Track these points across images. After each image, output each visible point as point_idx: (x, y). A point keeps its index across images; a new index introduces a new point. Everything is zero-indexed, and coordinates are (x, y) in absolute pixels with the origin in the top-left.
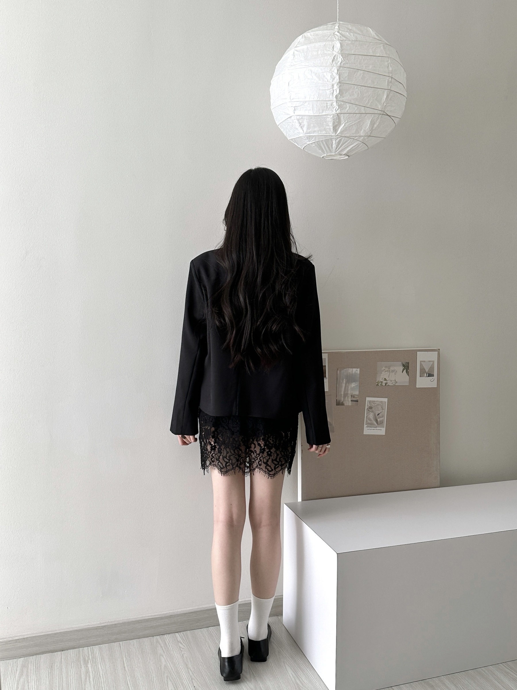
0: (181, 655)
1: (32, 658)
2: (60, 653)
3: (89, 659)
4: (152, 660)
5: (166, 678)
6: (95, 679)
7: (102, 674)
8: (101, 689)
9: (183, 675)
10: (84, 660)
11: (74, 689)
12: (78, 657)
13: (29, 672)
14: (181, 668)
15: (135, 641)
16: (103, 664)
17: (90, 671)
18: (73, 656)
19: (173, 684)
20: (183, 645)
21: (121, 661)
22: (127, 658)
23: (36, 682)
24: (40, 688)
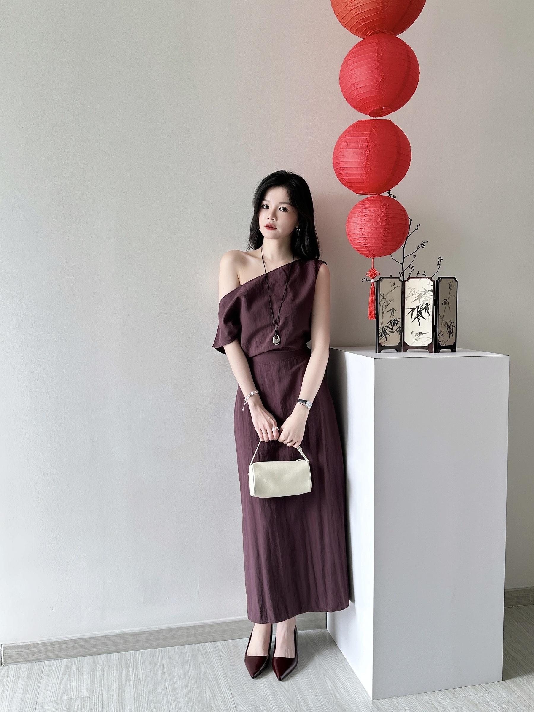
0: (221, 663)
1: (76, 660)
2: (103, 657)
3: (131, 662)
5: (204, 685)
6: (135, 682)
7: (142, 678)
8: (140, 691)
9: (222, 683)
10: (126, 664)
11: (114, 692)
12: (120, 661)
13: (72, 672)
14: (220, 675)
15: (176, 647)
16: (143, 668)
17: (131, 674)
18: (115, 659)
19: (211, 691)
20: (224, 654)
21: (161, 667)
22: (167, 664)
23: (78, 682)
24: (81, 689)
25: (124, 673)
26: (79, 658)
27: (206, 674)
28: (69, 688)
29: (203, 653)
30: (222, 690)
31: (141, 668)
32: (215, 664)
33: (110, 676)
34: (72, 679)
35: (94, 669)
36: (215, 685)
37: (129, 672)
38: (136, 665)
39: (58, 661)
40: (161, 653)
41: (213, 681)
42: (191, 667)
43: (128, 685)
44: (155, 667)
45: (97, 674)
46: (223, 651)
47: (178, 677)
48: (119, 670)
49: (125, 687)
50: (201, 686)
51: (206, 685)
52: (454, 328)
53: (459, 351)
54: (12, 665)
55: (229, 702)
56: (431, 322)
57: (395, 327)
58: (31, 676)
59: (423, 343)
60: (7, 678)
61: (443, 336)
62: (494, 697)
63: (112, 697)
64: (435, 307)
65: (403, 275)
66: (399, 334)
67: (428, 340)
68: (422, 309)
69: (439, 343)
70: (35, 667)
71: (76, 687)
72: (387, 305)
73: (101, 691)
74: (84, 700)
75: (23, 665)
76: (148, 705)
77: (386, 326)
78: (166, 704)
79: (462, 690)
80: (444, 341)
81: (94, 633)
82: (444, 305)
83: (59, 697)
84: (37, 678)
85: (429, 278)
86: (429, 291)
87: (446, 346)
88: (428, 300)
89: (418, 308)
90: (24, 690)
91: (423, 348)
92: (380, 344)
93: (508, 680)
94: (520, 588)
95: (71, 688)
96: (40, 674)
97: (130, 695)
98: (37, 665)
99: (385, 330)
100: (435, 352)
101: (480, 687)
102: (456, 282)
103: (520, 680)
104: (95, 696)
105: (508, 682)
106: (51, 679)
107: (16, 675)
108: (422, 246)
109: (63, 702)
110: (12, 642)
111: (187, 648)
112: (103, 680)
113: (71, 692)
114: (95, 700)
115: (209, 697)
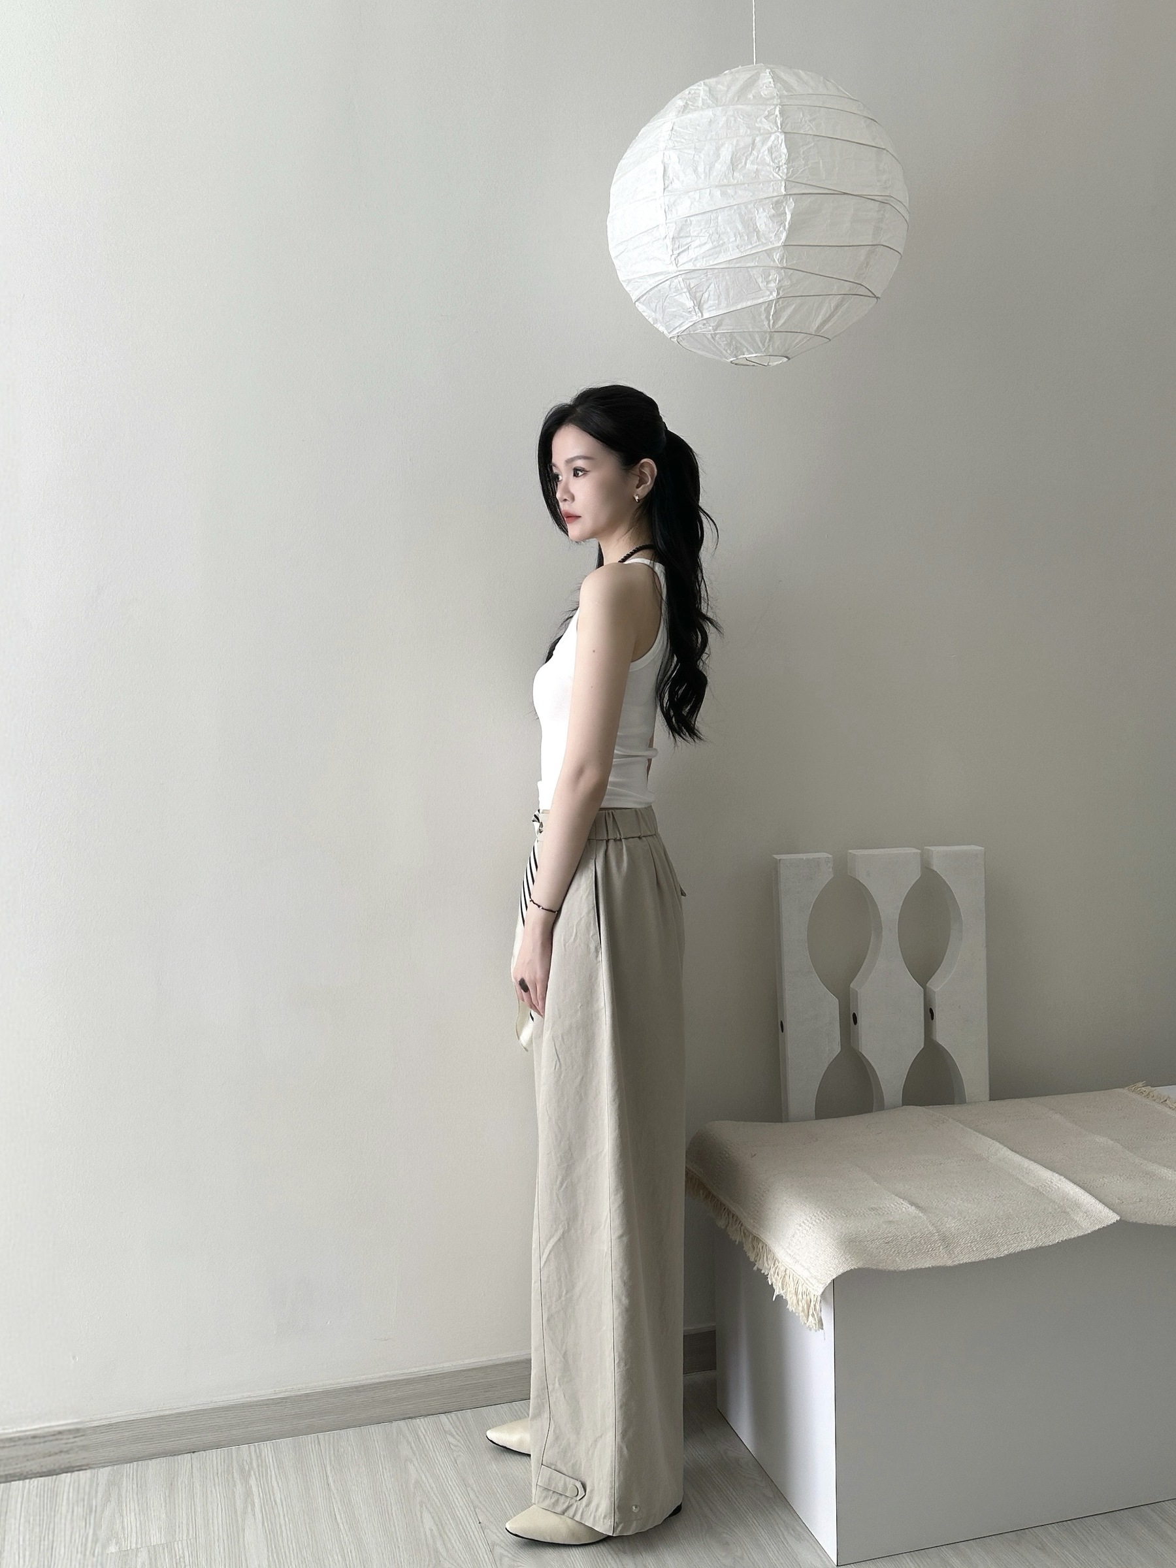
0: (452, 1458)
1: (130, 1467)
2: (189, 1458)
3: (252, 1467)
4: (388, 1470)
5: (418, 1507)
6: (265, 1509)
7: (281, 1498)
8: (278, 1528)
9: (456, 1500)
10: (242, 1470)
11: (221, 1529)
12: (228, 1466)
13: (124, 1495)
14: (452, 1485)
16: (281, 1478)
17: (254, 1493)
18: (217, 1463)
19: (433, 1518)
20: (456, 1439)
21: (321, 1473)
22: (333, 1467)
23: (139, 1514)
24: (147, 1528)
25: (239, 1489)
26: (135, 1463)
27: (420, 1485)
28: (120, 1529)
29: (411, 1440)
30: (457, 1516)
31: (276, 1476)
32: (438, 1462)
33: (209, 1496)
34: (124, 1508)
35: (171, 1484)
36: (441, 1504)
37: (251, 1490)
38: (264, 1474)
39: (90, 1471)
40: (317, 1446)
41: (438, 1498)
42: (386, 1469)
43: (250, 1515)
44: (307, 1474)
45: (178, 1496)
46: (455, 1433)
47: (359, 1496)
48: (227, 1485)
49: (243, 1520)
50: (411, 1510)
51: (421, 1506)
55: (475, 1540)
63: (216, 1542)
71: (136, 1527)
73: (191, 1532)
74: (155, 1551)
76: (299, 1555)
78: (338, 1551)
95: (123, 1528)
97: (257, 1537)
104: (180, 1542)
109: (109, 1558)
112: (193, 1507)
113: (124, 1537)
114: (179, 1551)
115: (431, 1530)
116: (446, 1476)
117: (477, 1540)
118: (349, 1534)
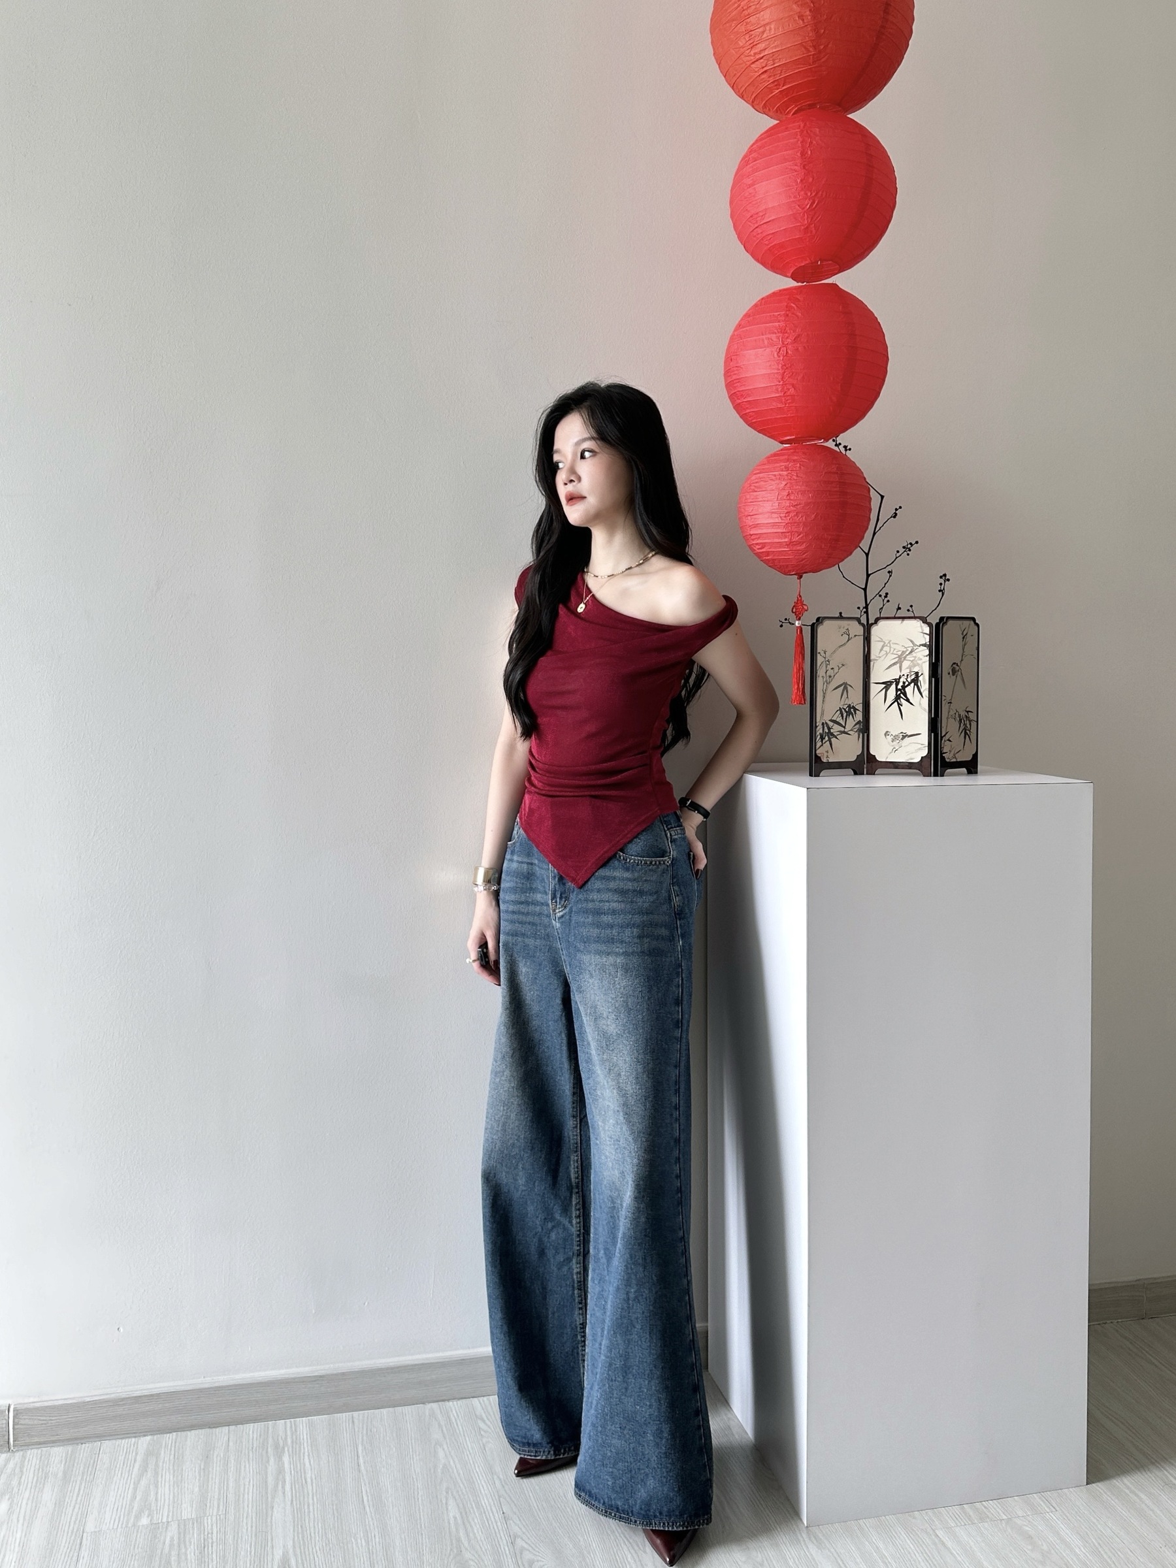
0: (481, 1444)
1: (169, 1438)
4: (417, 1453)
5: (445, 1494)
6: (295, 1488)
7: (311, 1477)
8: (306, 1507)
9: (481, 1487)
10: (276, 1446)
11: (250, 1506)
12: (263, 1442)
13: (161, 1464)
14: (479, 1473)
15: (385, 1411)
16: (313, 1456)
17: (286, 1471)
18: (253, 1437)
19: (458, 1505)
20: (486, 1424)
21: (353, 1453)
22: (365, 1448)
23: (174, 1486)
24: (179, 1502)
25: (272, 1467)
26: (175, 1434)
27: (448, 1470)
28: (154, 1499)
29: (443, 1423)
30: (482, 1505)
31: (309, 1455)
32: (468, 1447)
33: (243, 1471)
34: (160, 1480)
35: (207, 1457)
36: (466, 1491)
37: (283, 1466)
38: (297, 1452)
39: (130, 1440)
40: (351, 1425)
41: (464, 1485)
42: (416, 1453)
43: (280, 1493)
44: (339, 1453)
45: (213, 1469)
46: (485, 1419)
47: (388, 1476)
48: (260, 1460)
49: (273, 1498)
50: (437, 1496)
51: (447, 1493)
52: (974, 724)
53: (986, 773)
54: (31, 1449)
55: (497, 1531)
56: (925, 710)
57: (851, 722)
58: (72, 1475)
59: (909, 757)
60: (21, 1477)
61: (949, 740)
62: (1069, 1520)
63: (245, 1518)
64: (933, 679)
65: (867, 612)
66: (859, 737)
67: (920, 749)
68: (907, 683)
69: (944, 755)
70: (81, 1455)
71: (169, 1499)
72: (832, 675)
73: (221, 1507)
74: (185, 1526)
75: (56, 1448)
76: (324, 1537)
77: (831, 721)
78: (362, 1535)
79: (999, 1503)
80: (952, 753)
81: (208, 1379)
82: (953, 675)
83: (132, 1519)
84: (85, 1477)
85: (920, 618)
86: (921, 645)
87: (957, 762)
88: (918, 665)
89: (899, 682)
90: (55, 1504)
91: (910, 766)
92: (818, 759)
93: (1098, 1484)
94: (1122, 1282)
95: (156, 1500)
96: (91, 1467)
97: (285, 1516)
98: (85, 1449)
99: (829, 729)
100: (936, 775)
101: (1039, 1500)
102: (977, 628)
103: (1125, 1483)
104: (209, 1517)
105: (1098, 1487)
106: (115, 1479)
107: (41, 1470)
108: (905, 551)
109: (140, 1531)
110: (32, 1400)
111: (408, 1411)
112: (225, 1483)
113: (157, 1510)
114: (208, 1526)
115: (455, 1518)
116: (473, 1462)
117: (499, 1530)
118: (374, 1518)
